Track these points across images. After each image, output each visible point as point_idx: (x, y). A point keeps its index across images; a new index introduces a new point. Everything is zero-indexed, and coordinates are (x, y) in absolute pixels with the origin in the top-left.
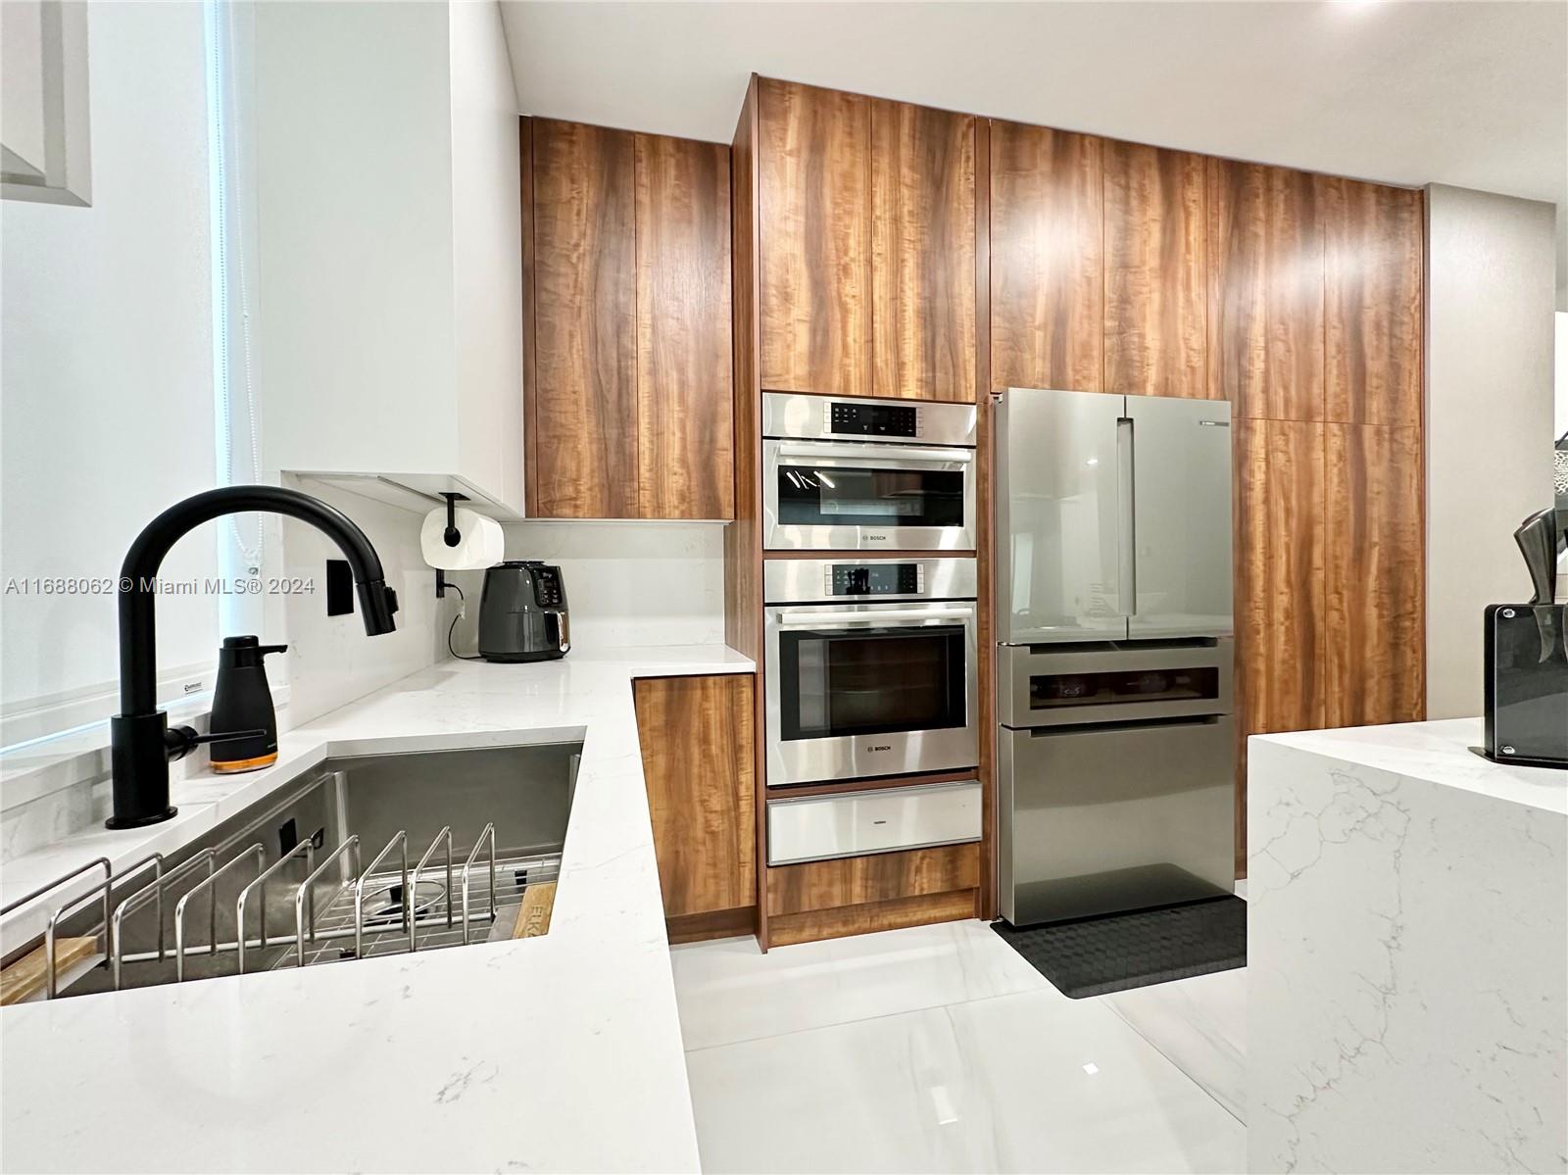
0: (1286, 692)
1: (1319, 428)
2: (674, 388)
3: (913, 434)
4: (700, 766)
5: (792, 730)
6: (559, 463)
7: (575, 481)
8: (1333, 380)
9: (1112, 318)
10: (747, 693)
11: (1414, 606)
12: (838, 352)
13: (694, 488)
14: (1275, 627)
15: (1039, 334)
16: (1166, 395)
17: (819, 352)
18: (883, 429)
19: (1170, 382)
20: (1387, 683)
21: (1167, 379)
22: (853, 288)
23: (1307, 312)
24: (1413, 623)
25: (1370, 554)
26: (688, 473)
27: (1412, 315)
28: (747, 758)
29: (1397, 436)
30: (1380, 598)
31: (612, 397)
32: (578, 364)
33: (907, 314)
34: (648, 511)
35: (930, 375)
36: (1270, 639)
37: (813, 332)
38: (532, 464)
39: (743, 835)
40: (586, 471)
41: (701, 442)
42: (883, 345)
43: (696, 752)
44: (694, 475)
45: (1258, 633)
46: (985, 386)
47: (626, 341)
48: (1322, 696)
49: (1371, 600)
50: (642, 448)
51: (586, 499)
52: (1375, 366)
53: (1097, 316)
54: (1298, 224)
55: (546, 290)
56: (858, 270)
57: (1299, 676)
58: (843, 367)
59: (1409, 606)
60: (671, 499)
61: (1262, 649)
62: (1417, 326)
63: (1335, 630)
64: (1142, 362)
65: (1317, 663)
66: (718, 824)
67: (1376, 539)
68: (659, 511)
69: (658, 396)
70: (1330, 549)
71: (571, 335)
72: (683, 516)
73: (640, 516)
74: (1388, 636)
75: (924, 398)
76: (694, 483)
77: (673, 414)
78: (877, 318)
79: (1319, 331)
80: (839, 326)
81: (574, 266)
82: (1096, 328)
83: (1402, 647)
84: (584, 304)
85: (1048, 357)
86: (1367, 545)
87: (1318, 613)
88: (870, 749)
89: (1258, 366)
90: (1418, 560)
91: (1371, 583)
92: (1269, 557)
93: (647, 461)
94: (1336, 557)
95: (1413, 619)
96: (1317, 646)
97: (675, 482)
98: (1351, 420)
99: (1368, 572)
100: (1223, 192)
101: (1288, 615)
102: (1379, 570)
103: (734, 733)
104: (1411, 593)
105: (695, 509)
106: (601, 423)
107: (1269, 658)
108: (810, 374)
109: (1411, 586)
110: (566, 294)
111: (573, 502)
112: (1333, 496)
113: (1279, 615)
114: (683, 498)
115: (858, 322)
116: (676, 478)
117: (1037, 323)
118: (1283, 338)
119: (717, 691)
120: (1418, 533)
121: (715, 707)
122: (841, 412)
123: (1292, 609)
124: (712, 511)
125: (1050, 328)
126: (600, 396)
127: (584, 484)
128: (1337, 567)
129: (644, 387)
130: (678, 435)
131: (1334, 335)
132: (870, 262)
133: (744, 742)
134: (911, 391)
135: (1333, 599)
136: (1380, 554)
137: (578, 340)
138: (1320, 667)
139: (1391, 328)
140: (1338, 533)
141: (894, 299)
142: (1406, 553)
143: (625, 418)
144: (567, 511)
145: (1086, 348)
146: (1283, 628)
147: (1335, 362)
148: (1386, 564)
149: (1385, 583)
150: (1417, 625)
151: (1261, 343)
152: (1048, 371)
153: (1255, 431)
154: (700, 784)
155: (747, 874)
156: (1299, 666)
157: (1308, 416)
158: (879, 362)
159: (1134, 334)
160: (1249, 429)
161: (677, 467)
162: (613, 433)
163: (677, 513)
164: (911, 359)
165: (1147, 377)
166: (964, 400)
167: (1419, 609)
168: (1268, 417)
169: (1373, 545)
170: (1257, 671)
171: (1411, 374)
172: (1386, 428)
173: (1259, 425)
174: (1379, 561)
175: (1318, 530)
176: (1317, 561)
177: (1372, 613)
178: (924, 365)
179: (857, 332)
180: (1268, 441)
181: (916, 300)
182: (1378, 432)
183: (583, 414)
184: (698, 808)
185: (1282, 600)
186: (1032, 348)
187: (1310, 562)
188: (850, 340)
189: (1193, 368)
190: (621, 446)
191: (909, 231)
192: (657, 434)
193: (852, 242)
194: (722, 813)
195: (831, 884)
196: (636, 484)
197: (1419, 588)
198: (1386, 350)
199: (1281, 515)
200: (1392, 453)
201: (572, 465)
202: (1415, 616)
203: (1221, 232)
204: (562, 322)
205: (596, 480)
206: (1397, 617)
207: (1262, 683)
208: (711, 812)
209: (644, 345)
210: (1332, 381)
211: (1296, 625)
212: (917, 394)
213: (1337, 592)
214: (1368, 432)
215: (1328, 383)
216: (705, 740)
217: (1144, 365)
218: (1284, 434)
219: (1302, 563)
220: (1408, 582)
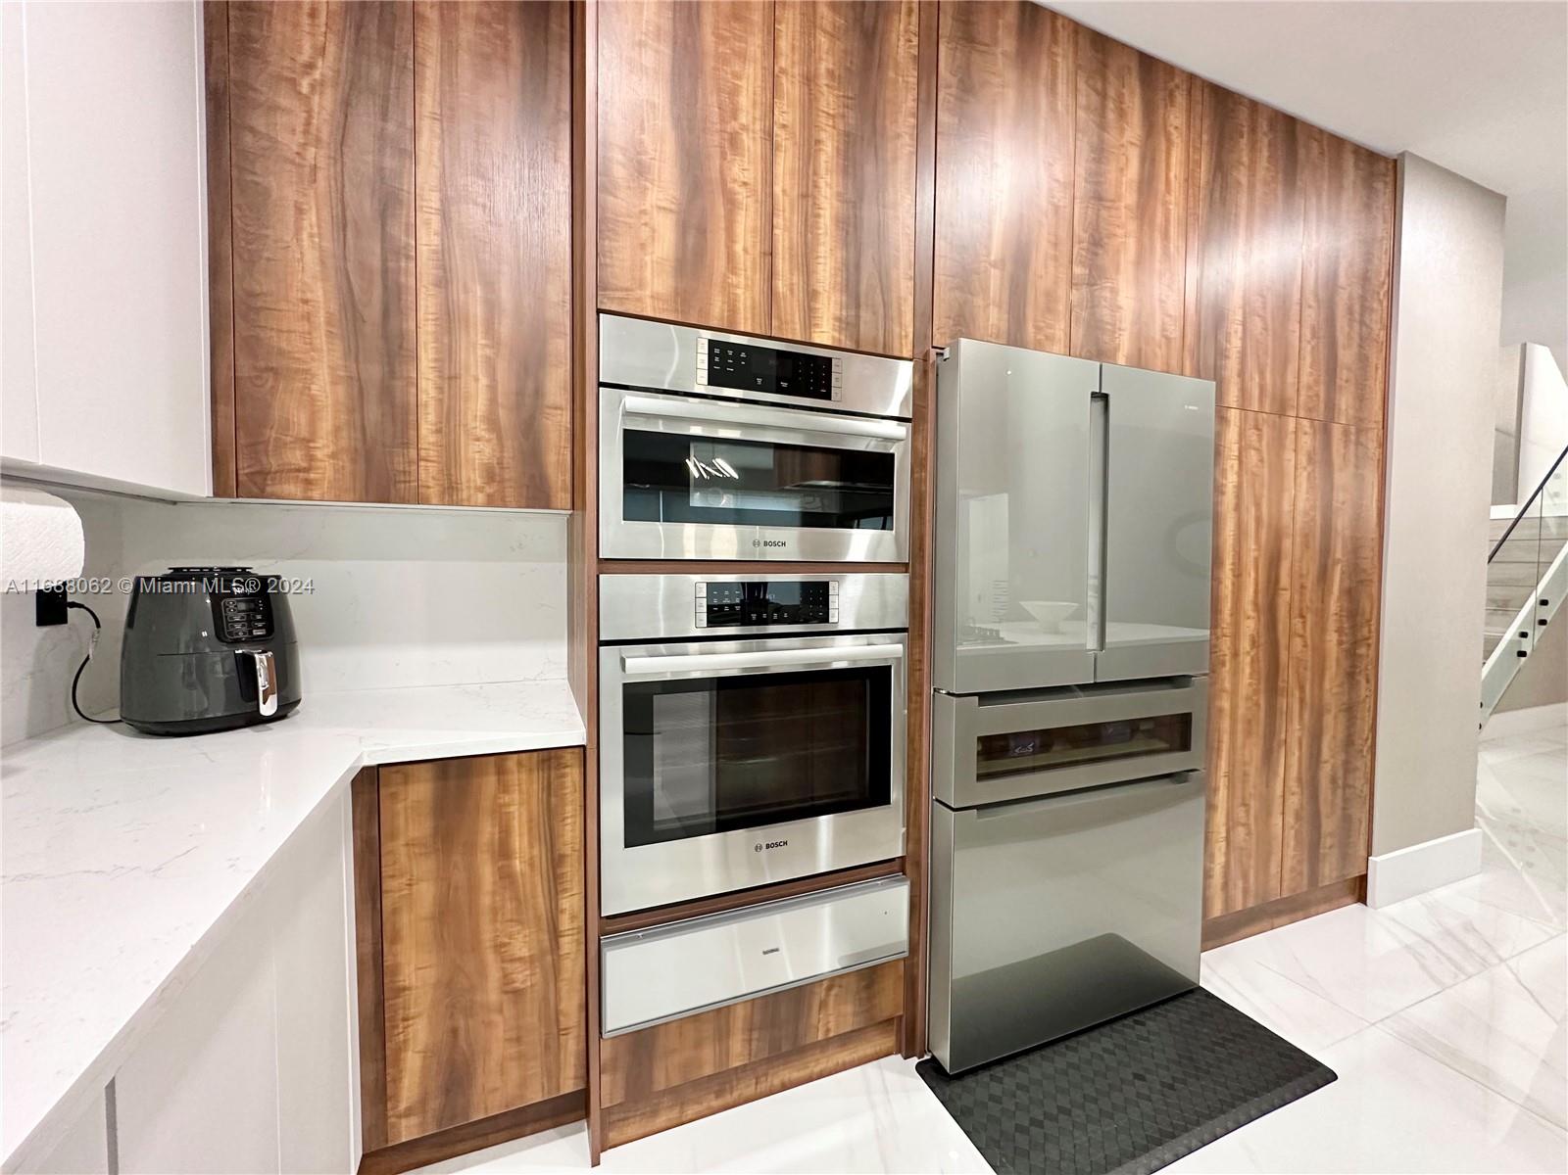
0: (1248, 733)
1: (1291, 424)
2: (477, 311)
3: (828, 396)
4: (494, 893)
5: (641, 829)
6: (276, 413)
7: (307, 442)
8: (1306, 369)
9: (1082, 263)
10: (573, 775)
11: (1370, 631)
12: (720, 264)
13: (508, 460)
14: (1241, 658)
15: (994, 273)
16: (1139, 366)
17: (691, 261)
18: (785, 385)
19: (1143, 352)
20: (1342, 718)
21: (1140, 350)
22: (744, 170)
23: (1285, 286)
24: (1368, 650)
25: (1333, 570)
26: (500, 438)
27: (1381, 302)
28: (572, 871)
29: (1363, 439)
30: (1341, 621)
31: (373, 313)
32: (311, 257)
33: (822, 220)
34: (433, 492)
35: (852, 313)
36: (1236, 673)
37: (683, 228)
38: (227, 411)
39: (564, 987)
40: (326, 425)
41: (520, 393)
42: (787, 263)
43: (487, 872)
44: (508, 443)
45: (1223, 664)
46: (926, 337)
47: (396, 230)
48: (1283, 736)
49: (1332, 624)
50: (423, 397)
51: (325, 470)
52: (1346, 356)
53: (1065, 260)
54: (1280, 176)
55: (253, 130)
56: (752, 144)
57: (1262, 714)
58: (728, 289)
59: (1365, 631)
60: (471, 475)
61: (1227, 685)
62: (1385, 316)
63: (1298, 658)
64: (1114, 325)
65: (1279, 698)
66: (522, 977)
67: (1339, 555)
68: (451, 493)
69: (450, 320)
70: (1297, 566)
71: (300, 211)
72: (491, 502)
73: (421, 499)
74: (1345, 664)
75: (843, 346)
76: (508, 454)
77: (475, 352)
78: (779, 221)
79: (1296, 308)
80: (722, 225)
81: (306, 99)
82: (1064, 276)
83: (1358, 678)
84: (322, 163)
85: (1005, 307)
86: (1330, 562)
87: (1283, 641)
88: (758, 848)
89: (1235, 344)
90: (1375, 578)
91: (1333, 606)
92: (1238, 575)
93: (432, 418)
94: (1301, 576)
95: (1369, 645)
96: (1280, 679)
97: (478, 451)
98: (1321, 418)
99: (1331, 592)
100: (1207, 123)
101: (1254, 643)
102: (1341, 591)
103: (551, 839)
104: (1367, 616)
105: (510, 493)
107: (1234, 693)
108: (677, 293)
109: (1368, 610)
110: (290, 142)
111: (304, 476)
112: (1301, 505)
113: (1245, 645)
114: (490, 476)
115: (750, 223)
116: (481, 445)
117: (993, 258)
118: (1261, 313)
119: (524, 776)
120: (1376, 549)
121: (520, 803)
122: (723, 356)
123: (1258, 637)
124: (537, 496)
125: (1009, 267)
126: (350, 309)
127: (323, 448)
128: (1302, 587)
129: (428, 304)
130: (483, 381)
131: (1310, 315)
132: (769, 135)
133: (568, 850)
134: (825, 333)
135: (1297, 622)
136: (1343, 573)
137: (311, 217)
138: (1282, 702)
139: (1362, 315)
140: (1306, 545)
141: (805, 196)
142: (1364, 571)
143: (396, 350)
144: (291, 488)
145: (1050, 296)
146: (1248, 659)
147: (1309, 348)
148: (1346, 584)
149: (1345, 604)
150: (1372, 652)
151: (1239, 317)
152: (1004, 326)
153: (1229, 421)
154: (494, 920)
155: (572, 1045)
156: (1262, 702)
157: (1281, 409)
158: (781, 286)
159: (1106, 287)
160: (1225, 420)
161: (480, 429)
162: (374, 372)
163: (481, 498)
164: (827, 288)
165: (1119, 344)
166: (896, 354)
167: (1374, 634)
168: (1243, 408)
169: (1336, 562)
170: (1221, 710)
171: (1377, 368)
172: (1353, 429)
173: (1234, 415)
174: (1341, 581)
175: (1287, 544)
176: (1284, 581)
177: (1332, 637)
178: (844, 298)
179: (750, 240)
180: (1242, 435)
181: (835, 202)
182: (1346, 433)
183: (321, 338)
184: (490, 957)
185: (1249, 626)
186: (986, 290)
187: (1277, 581)
188: (739, 248)
189: (1168, 339)
190: (387, 393)
191: (828, 100)
192: (450, 379)
193: (744, 101)
194: (532, 959)
195: (698, 1045)
196: (413, 453)
197: (1375, 611)
198: (1356, 337)
199: (1252, 525)
200: (1357, 458)
201: (300, 419)
202: (1370, 641)
203: (1203, 174)
204: (284, 189)
205: (344, 443)
206: (1355, 644)
207: (1226, 724)
208: (512, 960)
209: (428, 240)
210: (1305, 372)
211: (1261, 654)
212: (833, 338)
213: (1302, 616)
214: (1336, 432)
215: (1302, 372)
216: (503, 852)
217: (1115, 329)
218: (1257, 428)
219: (1269, 581)
220: (1366, 604)
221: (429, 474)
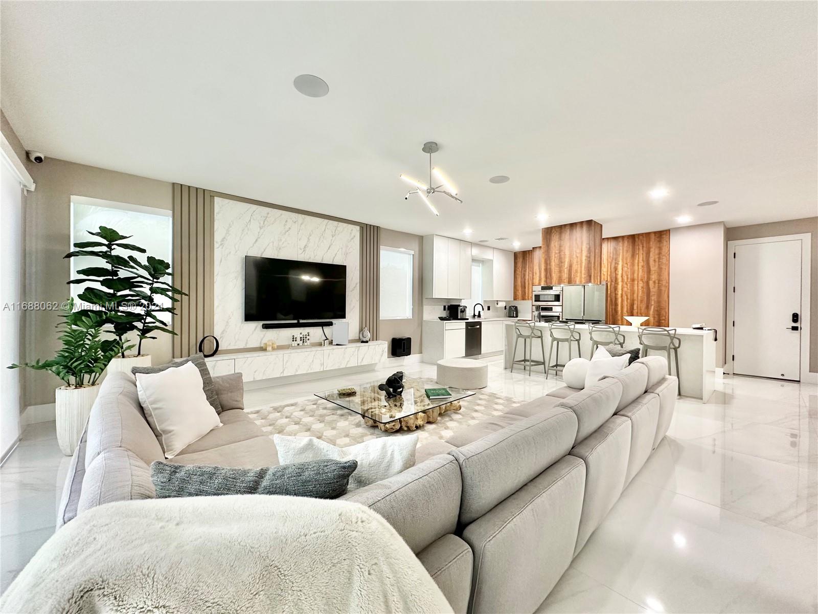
1: (636, 282)
3: (552, 289)
6: (517, 294)
25: (651, 307)
27: (666, 257)
40: (520, 294)
45: (619, 320)
51: (520, 298)
52: (654, 268)
54: (631, 245)
55: (516, 273)
59: (664, 318)
62: (668, 259)
67: (653, 303)
70: (639, 306)
71: (519, 278)
73: (526, 300)
79: (637, 263)
81: (520, 269)
86: (650, 305)
89: (620, 272)
90: (667, 308)
92: (622, 307)
98: (646, 280)
99: (651, 310)
102: (654, 310)
104: (665, 315)
106: (522, 288)
110: (519, 273)
112: (640, 295)
118: (627, 266)
120: (667, 303)
122: (543, 287)
127: (520, 296)
128: (641, 309)
131: (641, 264)
139: (659, 260)
140: (641, 302)
142: (663, 307)
148: (656, 309)
149: (656, 313)
150: (667, 322)
157: (633, 280)
160: (618, 284)
167: (667, 319)
168: (623, 281)
169: (652, 305)
172: (657, 281)
173: (620, 284)
174: (654, 308)
175: (636, 302)
176: (635, 308)
180: (622, 286)
182: (654, 282)
190: (524, 291)
196: (525, 296)
197: (667, 315)
199: (626, 299)
200: (658, 286)
206: (660, 320)
210: (640, 273)
213: (641, 314)
214: (651, 283)
218: (626, 284)
219: (631, 308)
220: (663, 312)
221: (527, 298)
